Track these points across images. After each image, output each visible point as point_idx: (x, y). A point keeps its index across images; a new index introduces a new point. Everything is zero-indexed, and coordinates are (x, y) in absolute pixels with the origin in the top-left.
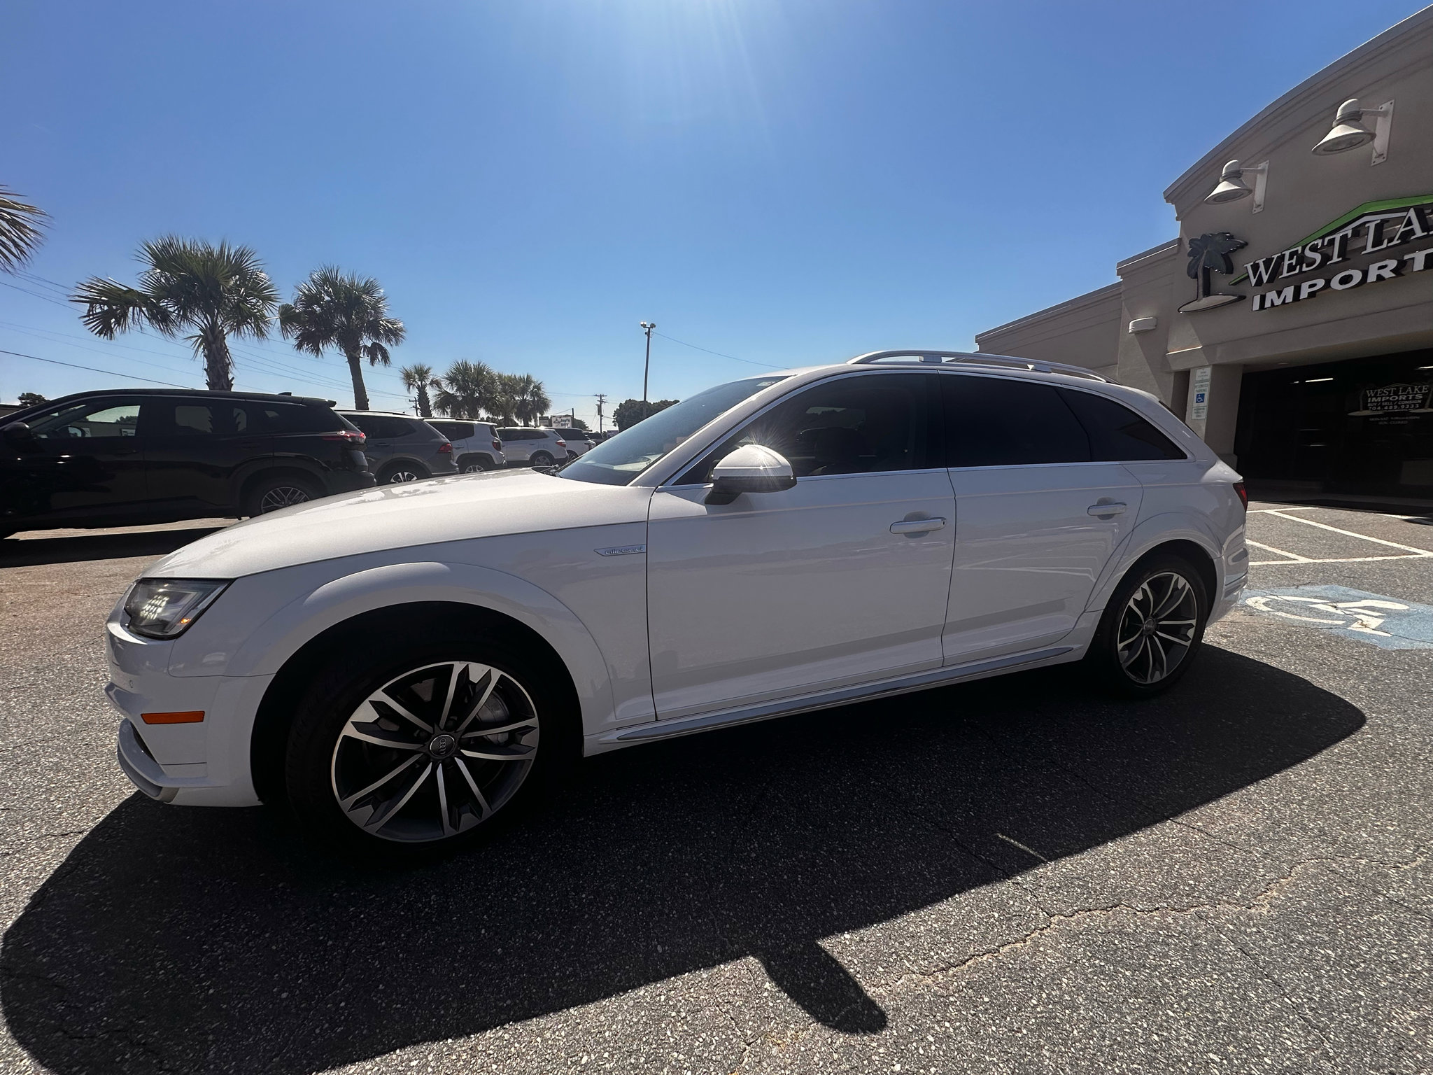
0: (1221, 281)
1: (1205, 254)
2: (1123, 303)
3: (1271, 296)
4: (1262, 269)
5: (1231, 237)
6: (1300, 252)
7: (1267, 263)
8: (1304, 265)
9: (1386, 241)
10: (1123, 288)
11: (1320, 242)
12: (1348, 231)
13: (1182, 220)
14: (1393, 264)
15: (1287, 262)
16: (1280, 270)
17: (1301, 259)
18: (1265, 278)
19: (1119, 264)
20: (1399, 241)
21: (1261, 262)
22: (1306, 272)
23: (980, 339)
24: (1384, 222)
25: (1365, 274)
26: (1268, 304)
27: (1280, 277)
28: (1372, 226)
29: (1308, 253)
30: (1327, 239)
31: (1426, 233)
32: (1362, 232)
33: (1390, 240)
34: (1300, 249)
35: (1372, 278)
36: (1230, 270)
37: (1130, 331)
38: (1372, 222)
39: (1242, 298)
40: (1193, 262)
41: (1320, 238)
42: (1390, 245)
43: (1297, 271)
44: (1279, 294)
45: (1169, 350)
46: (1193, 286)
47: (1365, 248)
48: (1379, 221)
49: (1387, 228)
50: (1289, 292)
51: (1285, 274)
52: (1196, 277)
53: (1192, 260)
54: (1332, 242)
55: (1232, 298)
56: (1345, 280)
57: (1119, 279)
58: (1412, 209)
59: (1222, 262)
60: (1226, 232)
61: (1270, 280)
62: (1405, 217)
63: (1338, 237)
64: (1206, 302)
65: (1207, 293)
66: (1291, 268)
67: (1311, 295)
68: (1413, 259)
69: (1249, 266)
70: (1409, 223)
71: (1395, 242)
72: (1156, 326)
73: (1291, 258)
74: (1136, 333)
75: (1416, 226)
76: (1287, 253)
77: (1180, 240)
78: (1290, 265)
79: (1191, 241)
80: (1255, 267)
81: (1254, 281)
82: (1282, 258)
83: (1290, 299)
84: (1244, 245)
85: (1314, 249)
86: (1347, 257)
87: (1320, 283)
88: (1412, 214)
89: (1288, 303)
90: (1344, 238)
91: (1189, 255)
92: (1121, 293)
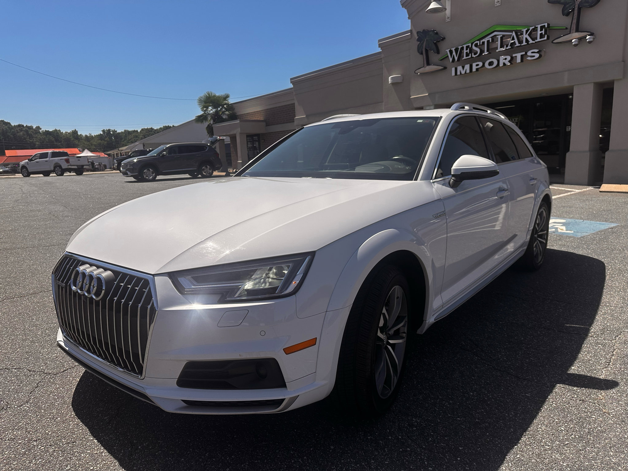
0: (434, 57)
1: (425, 41)
2: (383, 65)
3: (460, 68)
4: (454, 53)
5: (437, 33)
6: (470, 46)
7: (456, 50)
8: (473, 54)
9: (505, 46)
10: (383, 56)
11: (478, 42)
12: (489, 38)
13: (411, 19)
14: (509, 58)
15: (465, 51)
16: (462, 55)
17: (471, 50)
18: (456, 58)
19: (379, 41)
20: (510, 47)
21: (453, 49)
22: (473, 57)
23: (294, 81)
24: (504, 36)
25: (498, 61)
26: (458, 73)
27: (463, 59)
28: (499, 37)
29: (474, 48)
30: (481, 41)
31: (520, 45)
32: (495, 40)
33: (507, 46)
34: (470, 45)
35: (501, 65)
36: (438, 52)
37: (390, 83)
38: (499, 35)
39: (445, 68)
40: (420, 45)
41: (478, 40)
42: (507, 48)
43: (470, 57)
44: (463, 67)
45: (411, 95)
46: (420, 59)
47: (497, 48)
48: (502, 36)
49: (504, 40)
50: (467, 67)
51: (465, 58)
52: (422, 54)
53: (419, 44)
54: (483, 43)
55: (441, 68)
56: (491, 64)
57: (380, 50)
58: (514, 32)
59: (434, 47)
60: (434, 30)
61: (458, 60)
62: (512, 35)
63: (485, 40)
64: (428, 69)
65: (428, 64)
66: (467, 55)
67: (477, 70)
68: (516, 56)
69: (448, 51)
70: (513, 39)
71: (509, 47)
72: (403, 80)
73: (467, 49)
74: (393, 84)
75: (516, 40)
76: (465, 46)
77: (411, 31)
78: (467, 53)
79: (418, 33)
80: (451, 52)
81: (451, 60)
82: (462, 48)
83: (468, 71)
84: (444, 39)
85: (476, 45)
86: (490, 52)
87: (481, 64)
88: (514, 34)
89: (467, 73)
90: (488, 41)
91: (418, 40)
92: (381, 59)
